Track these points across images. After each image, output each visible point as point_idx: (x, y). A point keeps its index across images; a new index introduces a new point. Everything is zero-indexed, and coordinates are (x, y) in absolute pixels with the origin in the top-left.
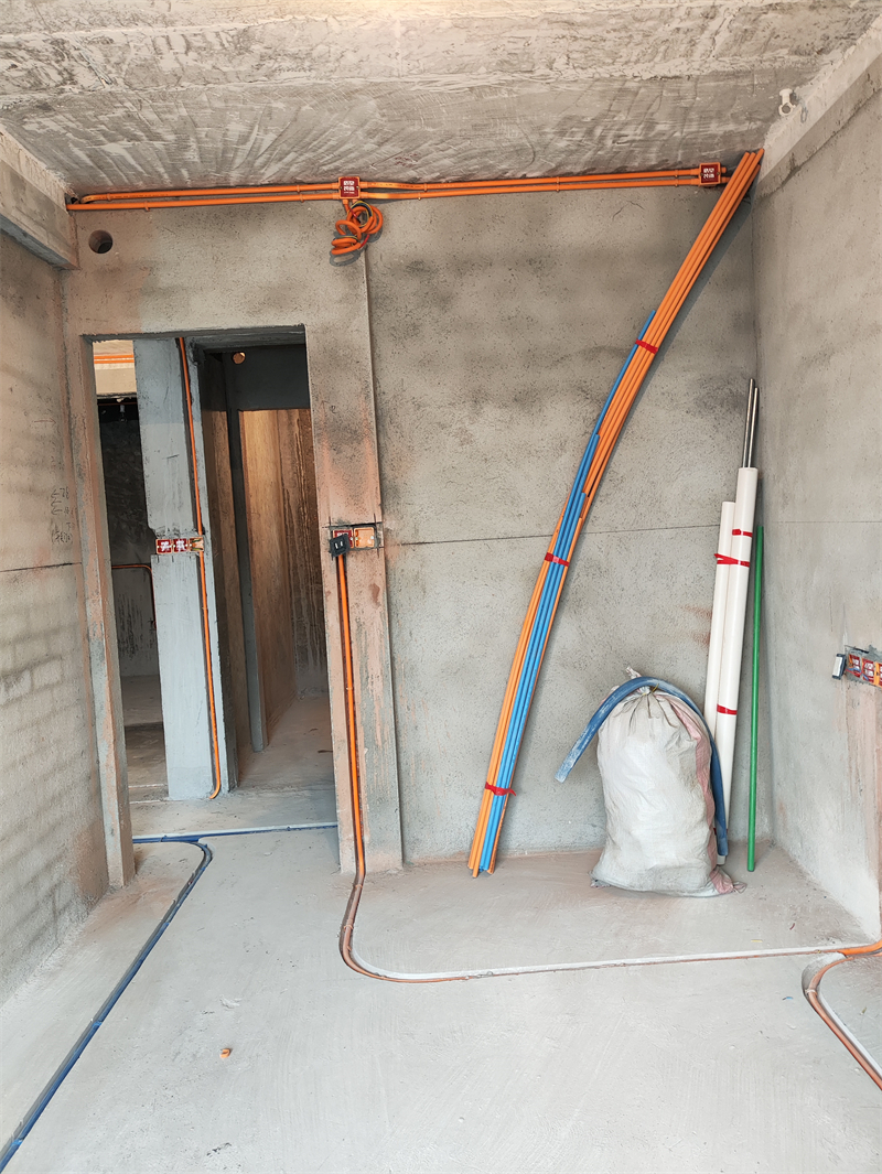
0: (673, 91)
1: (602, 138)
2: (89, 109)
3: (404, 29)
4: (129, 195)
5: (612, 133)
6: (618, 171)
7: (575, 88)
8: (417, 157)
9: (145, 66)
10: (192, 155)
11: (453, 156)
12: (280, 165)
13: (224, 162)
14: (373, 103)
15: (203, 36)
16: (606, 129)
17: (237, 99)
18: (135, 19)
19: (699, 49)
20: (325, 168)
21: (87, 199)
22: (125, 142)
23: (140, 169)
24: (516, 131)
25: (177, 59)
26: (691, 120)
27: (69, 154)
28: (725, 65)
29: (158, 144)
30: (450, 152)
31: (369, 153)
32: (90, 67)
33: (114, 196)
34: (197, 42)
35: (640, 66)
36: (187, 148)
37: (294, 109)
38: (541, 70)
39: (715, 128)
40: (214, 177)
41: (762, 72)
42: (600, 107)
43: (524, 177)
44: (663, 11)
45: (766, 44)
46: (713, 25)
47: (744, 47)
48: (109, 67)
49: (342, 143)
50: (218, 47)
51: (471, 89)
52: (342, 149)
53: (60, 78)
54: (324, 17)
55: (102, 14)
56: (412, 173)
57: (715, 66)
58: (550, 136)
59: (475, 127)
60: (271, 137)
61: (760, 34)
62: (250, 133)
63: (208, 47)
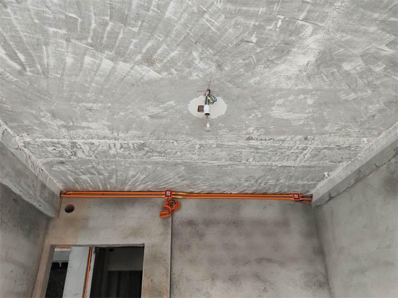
0: (288, 170)
1: (260, 183)
2: (78, 164)
3: (199, 146)
4: (85, 192)
5: (264, 182)
6: (264, 194)
7: (254, 167)
8: (194, 185)
9: (104, 152)
10: (113, 181)
11: (207, 186)
12: (145, 185)
13: (124, 183)
14: (183, 168)
15: (128, 144)
16: (263, 180)
17: (135, 164)
18: (104, 138)
19: (299, 159)
20: (161, 187)
21: (68, 193)
22: (89, 176)
23: (92, 184)
24: (231, 180)
25: (116, 151)
26: (292, 180)
27: (67, 178)
28: (307, 164)
29: (101, 176)
30: (207, 184)
31: (177, 183)
32: (83, 151)
33: (79, 192)
34: (125, 146)
35: (278, 162)
36: (112, 178)
37: (154, 168)
38: (244, 161)
39: (300, 182)
40: (119, 188)
41: (319, 167)
42: (262, 173)
43: (231, 194)
44: (289, 147)
45: (322, 159)
46: (305, 152)
47: (314, 159)
48: (90, 152)
49: (169, 179)
50: (132, 148)
51: (218, 166)
52: (169, 181)
53: (71, 154)
54: (173, 141)
55: (93, 135)
56: (192, 190)
57: (303, 164)
58: (243, 181)
59: (217, 177)
60: (144, 176)
61: (321, 156)
62: (136, 175)
63: (128, 148)
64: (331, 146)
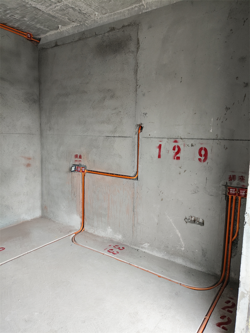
0: (36, 12)
1: (8, 14)
6: (3, 24)
16: (11, 12)
19: (51, 7)
26: (34, 21)
28: (53, 14)
35: (34, 3)
39: (38, 26)
41: (59, 19)
42: (15, 6)
46: (58, 4)
47: (60, 12)
61: (65, 12)
64: (76, 8)
